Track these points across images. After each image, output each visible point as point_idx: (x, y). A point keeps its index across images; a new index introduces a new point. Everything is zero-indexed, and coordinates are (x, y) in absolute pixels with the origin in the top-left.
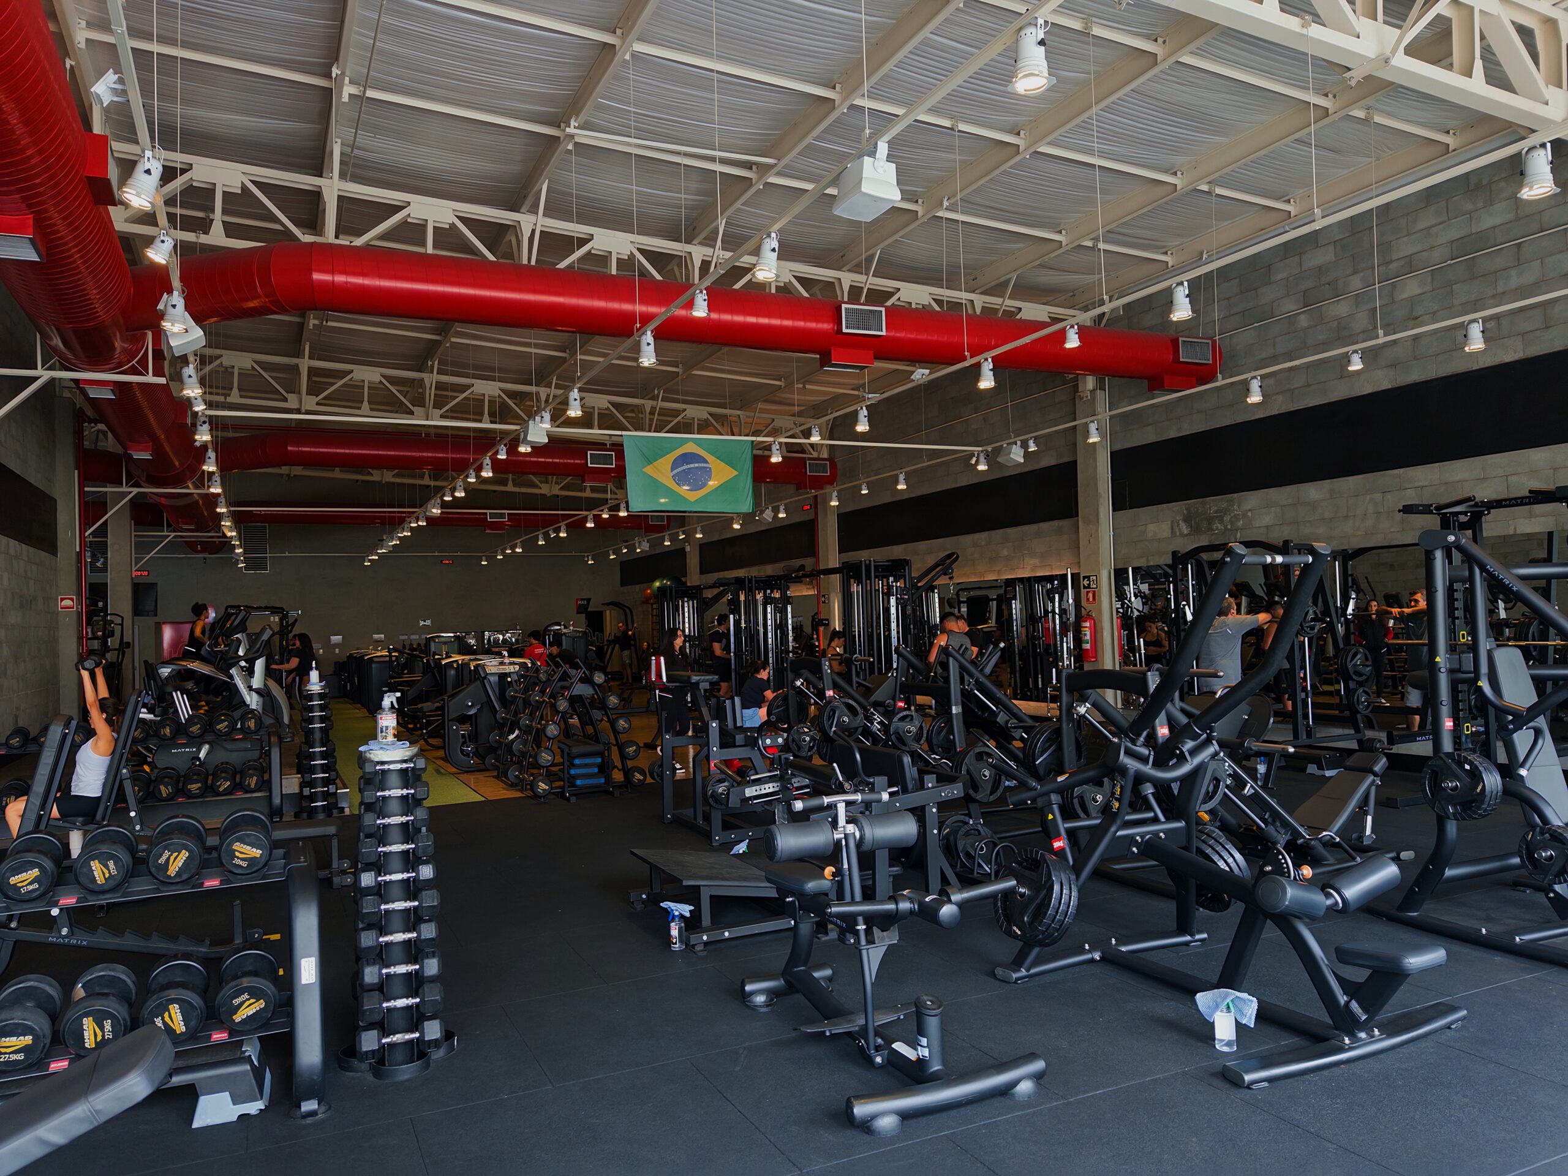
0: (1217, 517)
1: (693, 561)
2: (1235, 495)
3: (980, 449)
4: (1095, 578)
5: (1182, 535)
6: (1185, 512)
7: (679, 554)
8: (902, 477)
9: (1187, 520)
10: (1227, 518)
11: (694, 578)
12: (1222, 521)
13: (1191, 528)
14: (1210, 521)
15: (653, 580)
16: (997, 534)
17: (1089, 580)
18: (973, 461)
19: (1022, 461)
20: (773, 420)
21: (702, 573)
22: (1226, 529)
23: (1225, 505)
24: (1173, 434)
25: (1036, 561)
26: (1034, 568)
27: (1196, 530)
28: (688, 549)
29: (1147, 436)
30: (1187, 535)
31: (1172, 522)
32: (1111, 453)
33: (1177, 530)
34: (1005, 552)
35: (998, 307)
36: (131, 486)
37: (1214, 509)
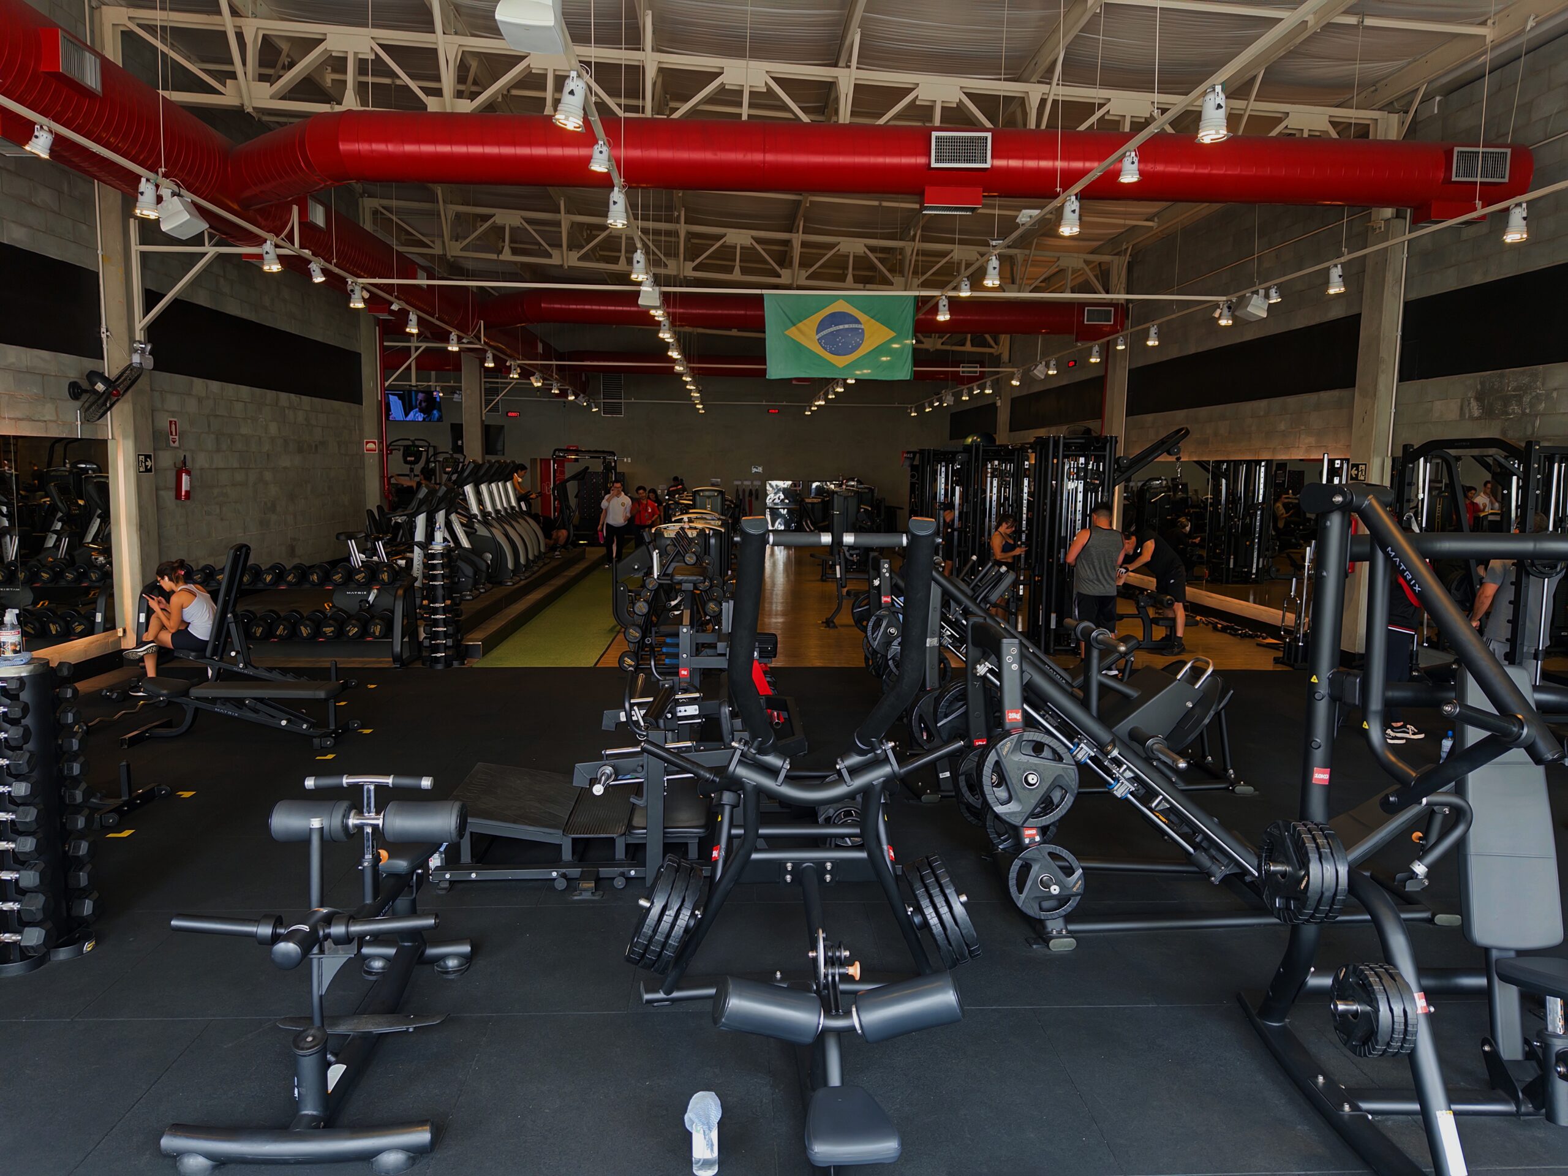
0: (1515, 396)
1: (1003, 417)
2: (1541, 367)
3: (1224, 298)
4: (1364, 467)
5: (1472, 418)
6: (1479, 387)
7: (990, 410)
8: (1153, 331)
9: (1479, 398)
10: (1526, 399)
11: (1003, 437)
12: (1520, 403)
13: (1483, 409)
14: (1506, 401)
15: (966, 437)
16: (1277, 402)
17: (1357, 469)
18: (1217, 315)
19: (1264, 315)
20: (1058, 259)
21: (1011, 430)
22: (1524, 413)
23: (1526, 380)
24: (1477, 279)
25: (1311, 440)
26: (1309, 448)
27: (1488, 413)
28: (999, 403)
29: (1447, 282)
30: (1477, 419)
31: (1463, 399)
32: (1406, 304)
33: (1467, 411)
34: (1282, 426)
35: (1242, 112)
36: (421, 341)
37: (1513, 384)
